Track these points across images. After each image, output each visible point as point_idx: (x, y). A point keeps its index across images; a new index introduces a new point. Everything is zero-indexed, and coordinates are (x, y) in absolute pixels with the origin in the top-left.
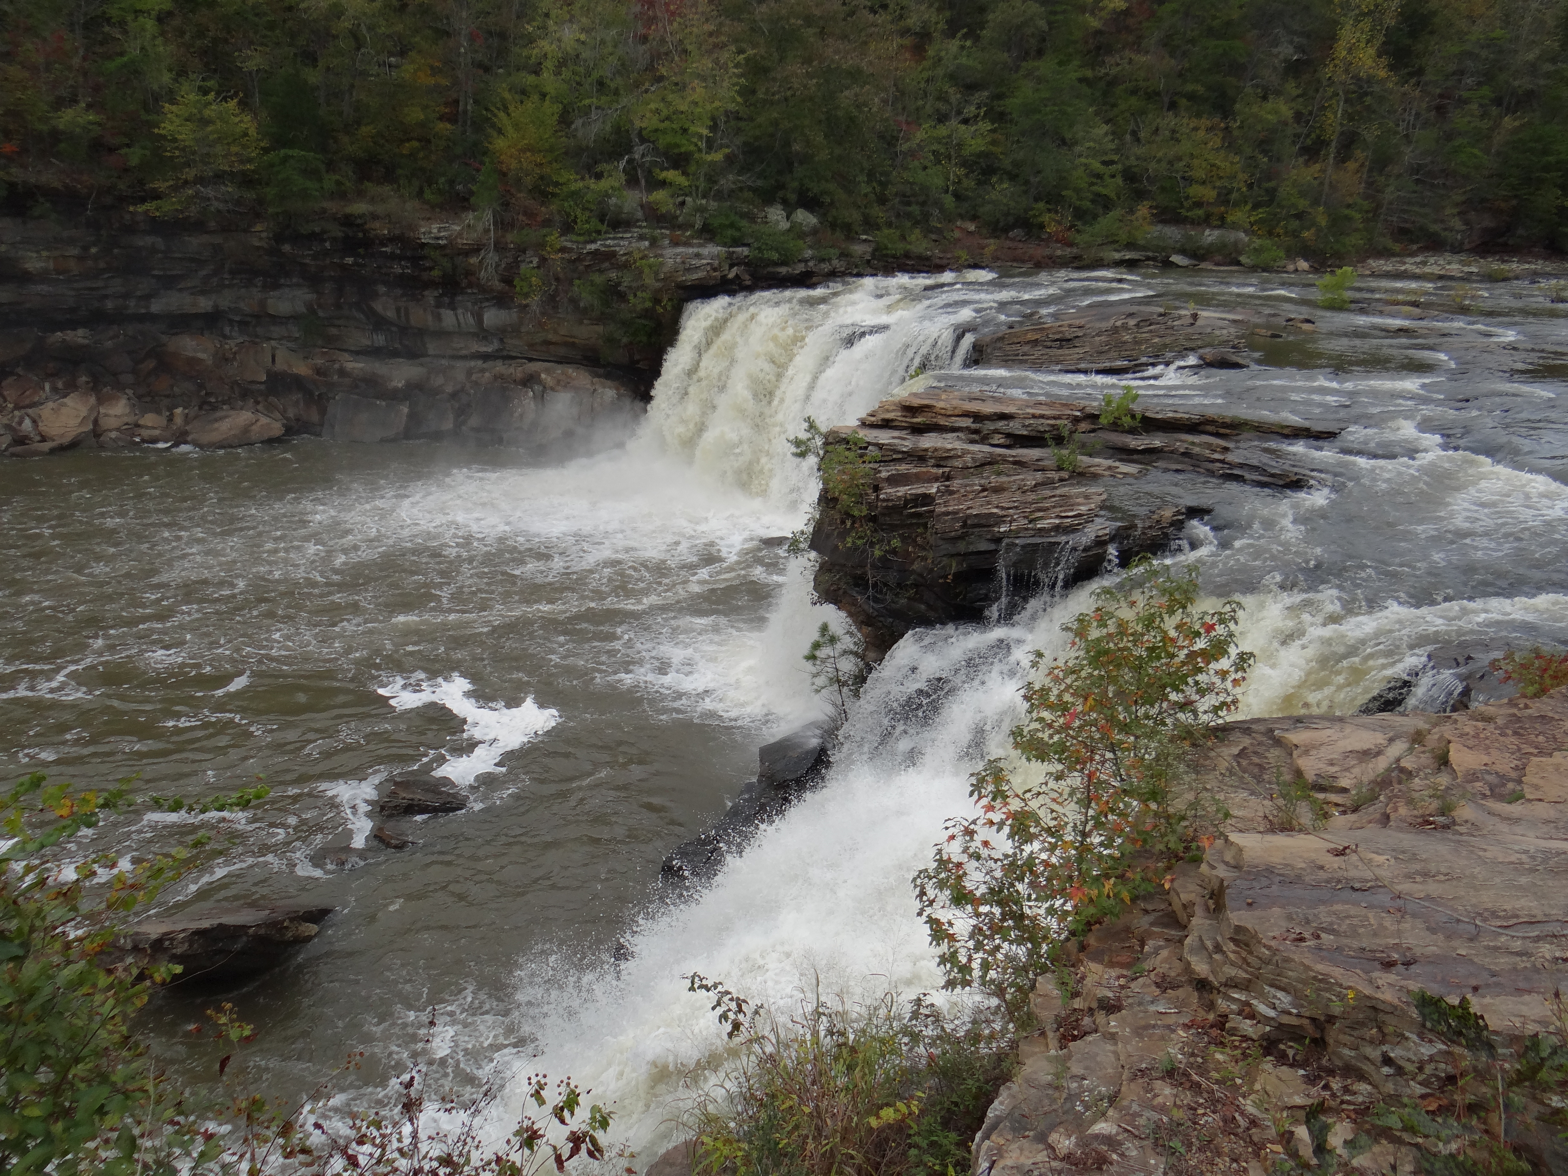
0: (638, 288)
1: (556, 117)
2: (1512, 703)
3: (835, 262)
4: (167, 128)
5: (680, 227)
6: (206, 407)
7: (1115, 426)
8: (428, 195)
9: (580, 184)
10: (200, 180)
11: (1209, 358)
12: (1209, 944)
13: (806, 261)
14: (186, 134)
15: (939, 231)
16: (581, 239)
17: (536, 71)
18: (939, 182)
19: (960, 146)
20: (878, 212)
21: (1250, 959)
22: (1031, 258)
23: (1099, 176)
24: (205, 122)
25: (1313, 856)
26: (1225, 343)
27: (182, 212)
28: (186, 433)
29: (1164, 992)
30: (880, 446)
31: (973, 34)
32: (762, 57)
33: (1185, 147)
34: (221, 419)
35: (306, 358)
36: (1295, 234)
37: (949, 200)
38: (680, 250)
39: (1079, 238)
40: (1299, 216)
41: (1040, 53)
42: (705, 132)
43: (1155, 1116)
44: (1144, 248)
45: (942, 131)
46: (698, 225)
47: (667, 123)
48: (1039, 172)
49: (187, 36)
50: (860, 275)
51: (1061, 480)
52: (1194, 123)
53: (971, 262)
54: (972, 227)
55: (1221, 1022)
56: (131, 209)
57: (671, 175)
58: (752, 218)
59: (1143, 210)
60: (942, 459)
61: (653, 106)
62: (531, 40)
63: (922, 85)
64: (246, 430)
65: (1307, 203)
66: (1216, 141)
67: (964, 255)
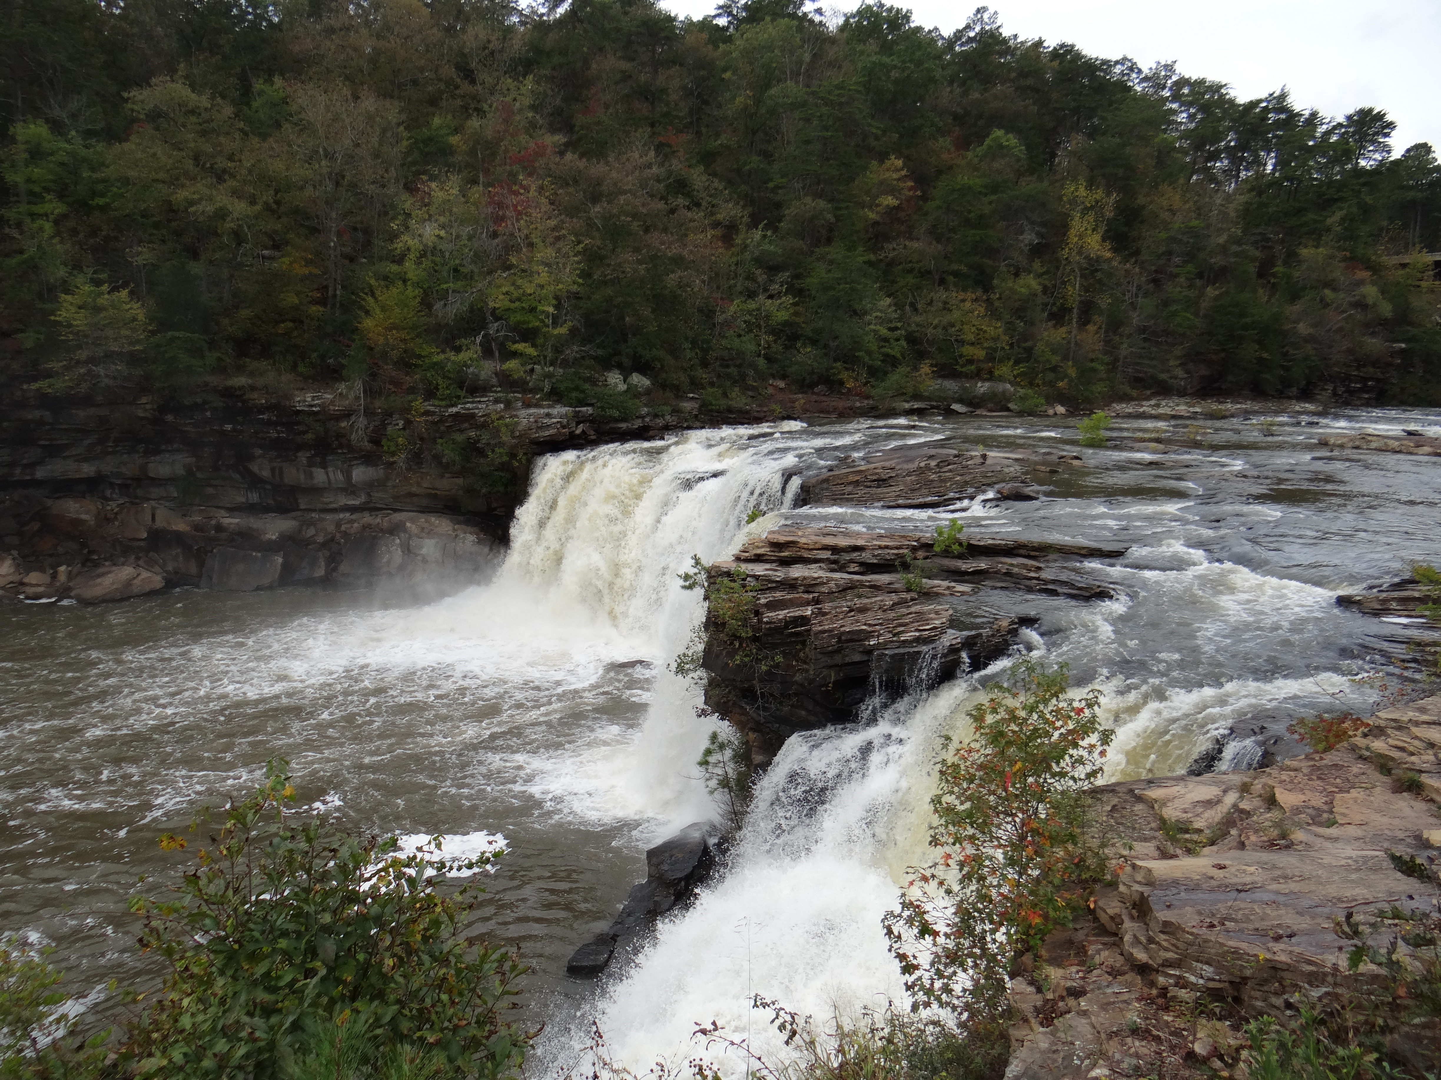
0: (496, 445)
1: (418, 299)
2: (1308, 757)
3: (668, 417)
4: (62, 315)
5: (531, 391)
6: (89, 564)
7: (947, 553)
8: (301, 369)
9: (442, 356)
10: (92, 360)
11: (1006, 492)
12: (1143, 939)
13: (643, 417)
14: (80, 320)
15: (755, 389)
16: (443, 403)
17: (399, 260)
18: (752, 347)
19: (768, 317)
20: (701, 374)
21: (1179, 944)
22: (835, 409)
23: (886, 340)
24: (98, 309)
25: (1204, 871)
26: (1014, 479)
27: (72, 388)
28: (69, 589)
29: (1115, 978)
30: (756, 577)
31: (773, 225)
32: (599, 248)
33: (956, 315)
34: (103, 575)
35: (185, 515)
36: (1051, 384)
37: (761, 362)
38: (532, 411)
39: (873, 392)
40: (1054, 369)
41: (829, 241)
42: (551, 310)
43: (1134, 1061)
44: (929, 399)
45: (752, 305)
46: (547, 388)
47: (517, 304)
48: (836, 338)
49: (81, 236)
50: (689, 428)
51: (912, 600)
52: (962, 295)
53: (784, 414)
54: (782, 384)
55: (1164, 992)
56: (25, 387)
57: (520, 347)
58: (594, 382)
59: (925, 369)
60: (810, 586)
61: (504, 289)
62: (393, 236)
63: (733, 268)
64: (128, 583)
65: (1058, 358)
66: (981, 309)
67: (778, 408)
